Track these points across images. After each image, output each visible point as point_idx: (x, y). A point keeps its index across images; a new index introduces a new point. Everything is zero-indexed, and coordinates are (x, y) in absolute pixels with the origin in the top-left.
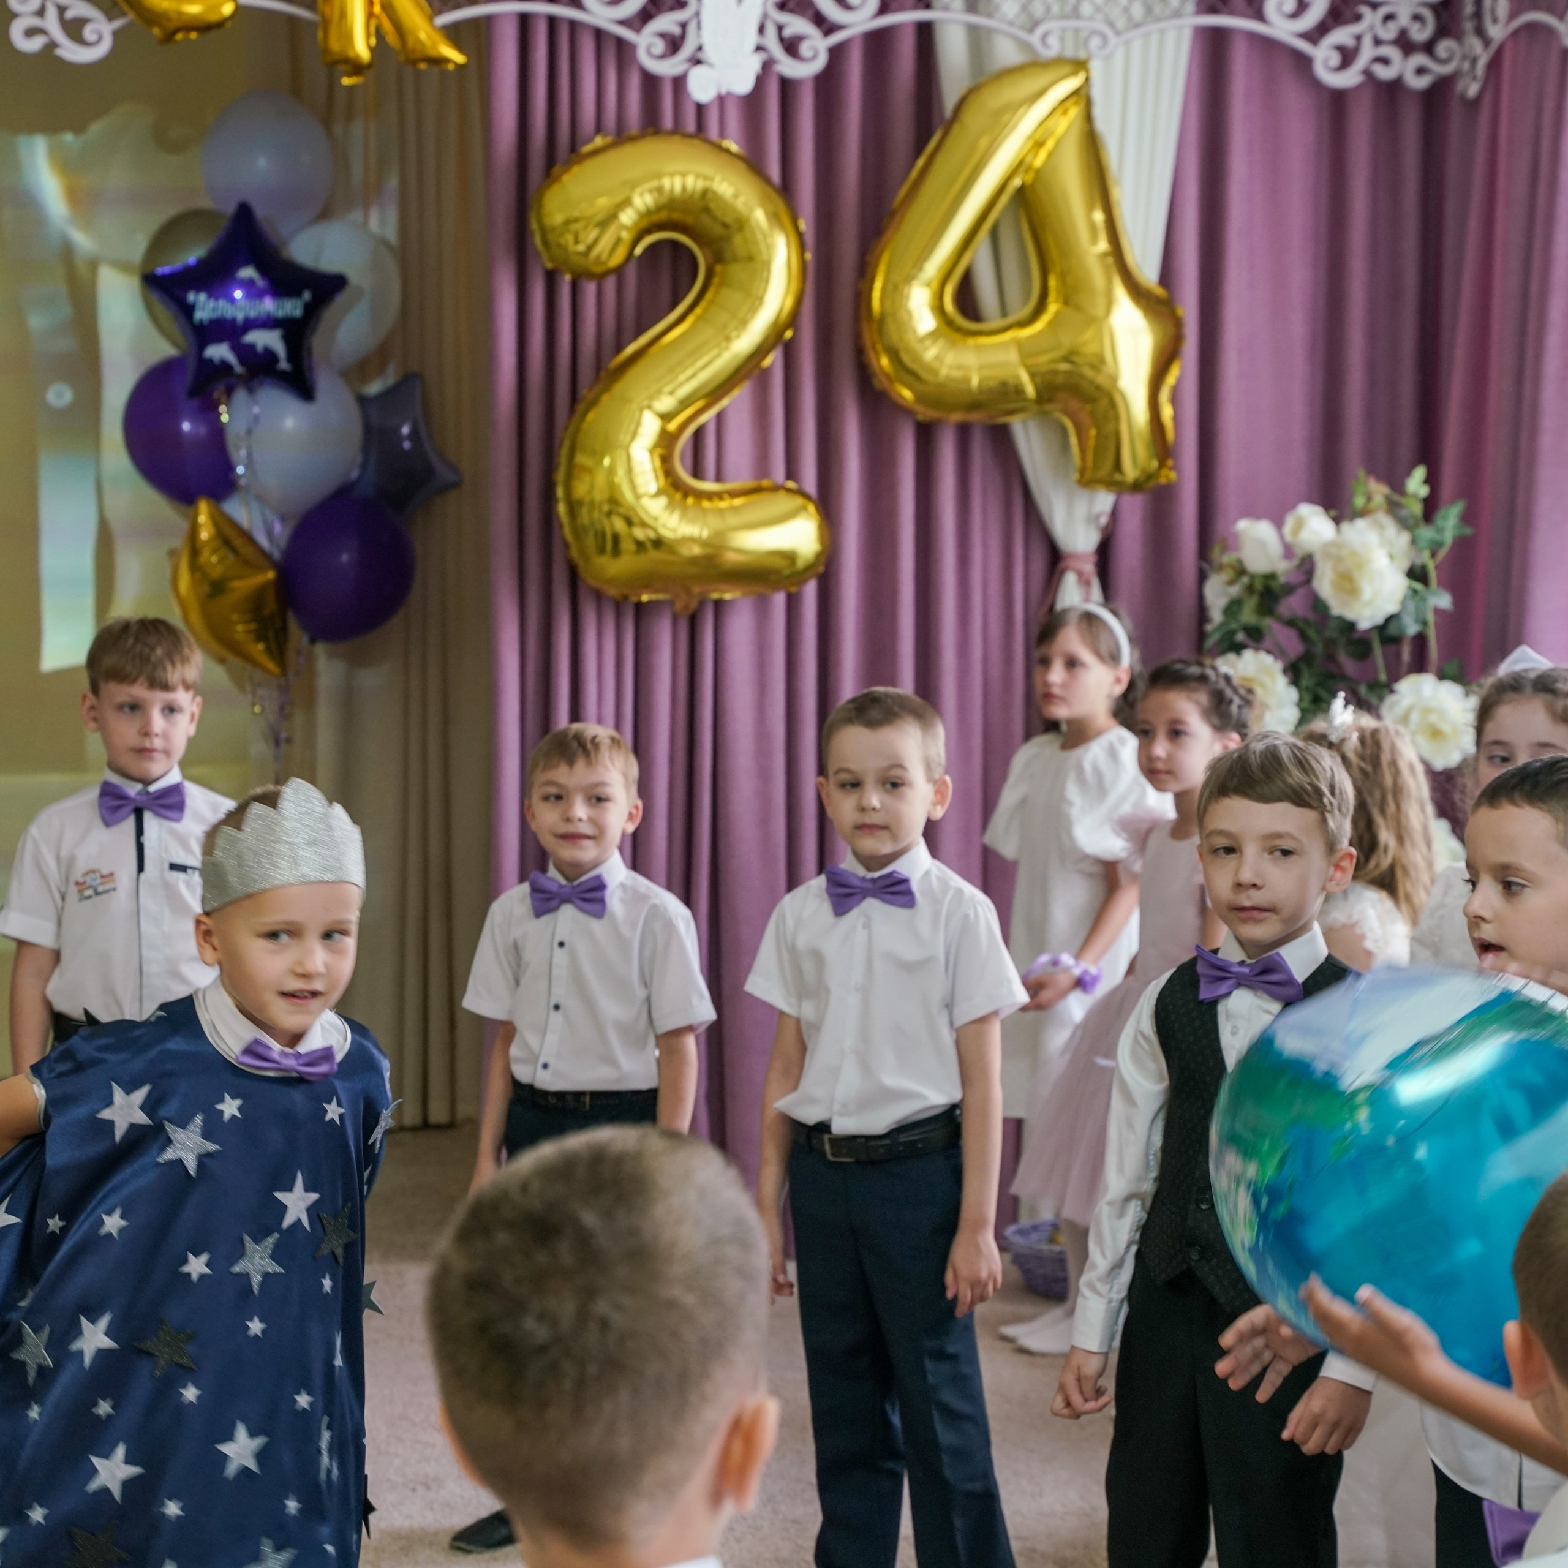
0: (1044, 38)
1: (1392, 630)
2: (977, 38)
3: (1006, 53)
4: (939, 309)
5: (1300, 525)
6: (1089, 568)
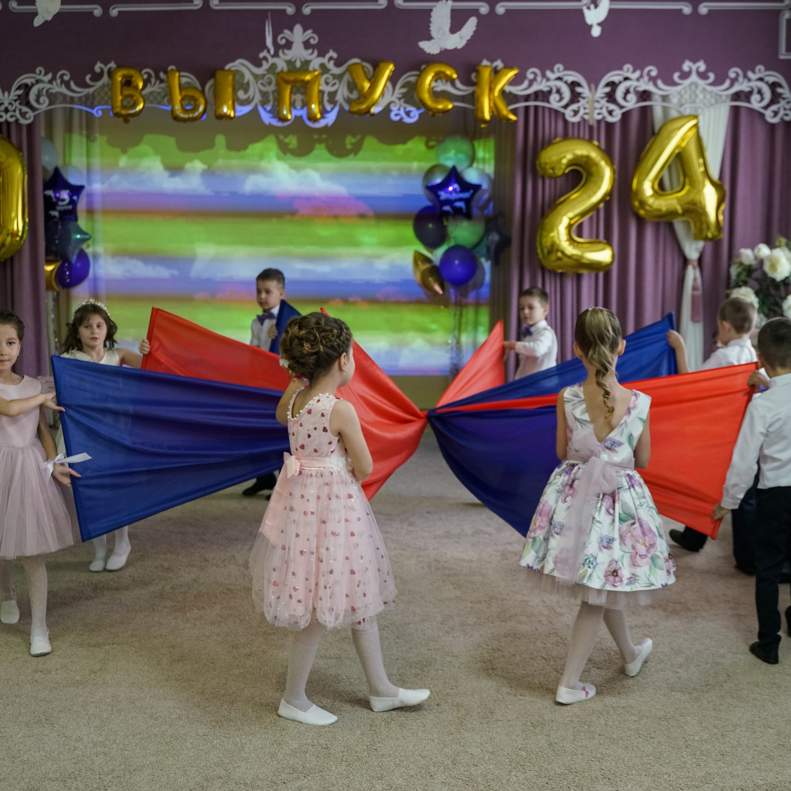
0: (685, 109)
1: (787, 281)
2: (665, 110)
3: (674, 114)
4: (653, 188)
5: (759, 250)
6: (696, 264)
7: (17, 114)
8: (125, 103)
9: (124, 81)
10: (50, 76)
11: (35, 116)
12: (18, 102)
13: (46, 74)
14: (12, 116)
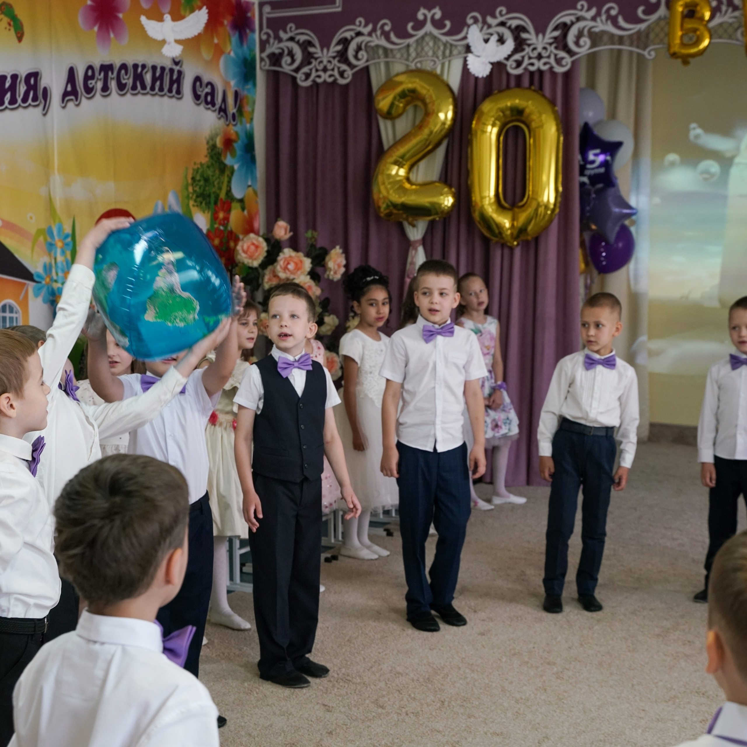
7: (552, 60)
8: (686, 40)
9: (686, 12)
10: (593, 11)
11: (573, 63)
12: (554, 46)
13: (589, 9)
14: (545, 64)
